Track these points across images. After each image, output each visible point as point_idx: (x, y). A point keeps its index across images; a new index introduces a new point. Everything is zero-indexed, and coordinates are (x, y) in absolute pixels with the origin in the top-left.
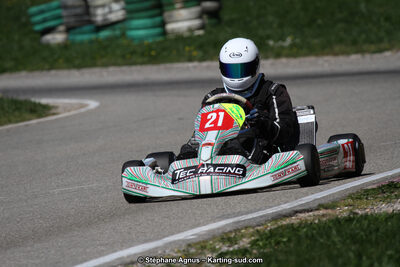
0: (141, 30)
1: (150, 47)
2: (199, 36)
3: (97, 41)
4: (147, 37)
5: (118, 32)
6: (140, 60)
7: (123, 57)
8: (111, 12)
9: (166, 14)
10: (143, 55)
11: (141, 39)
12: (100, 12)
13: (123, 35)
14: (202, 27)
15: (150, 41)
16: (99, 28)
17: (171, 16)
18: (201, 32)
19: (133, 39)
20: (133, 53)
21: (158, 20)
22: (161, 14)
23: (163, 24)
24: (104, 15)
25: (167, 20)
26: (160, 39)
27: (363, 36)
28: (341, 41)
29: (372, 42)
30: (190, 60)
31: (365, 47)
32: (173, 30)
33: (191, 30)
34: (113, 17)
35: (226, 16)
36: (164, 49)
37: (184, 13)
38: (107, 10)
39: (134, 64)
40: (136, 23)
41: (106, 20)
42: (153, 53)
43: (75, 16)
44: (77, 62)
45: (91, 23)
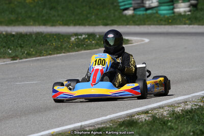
0: (164, 11)
1: (168, 19)
2: (188, 15)
3: (146, 15)
4: (167, 14)
5: (154, 11)
6: (164, 23)
7: (157, 21)
8: (152, 3)
9: (175, 5)
10: (165, 21)
11: (164, 15)
12: (147, 2)
13: (157, 13)
14: (190, 11)
15: (168, 15)
16: (147, 9)
17: (177, 6)
18: (189, 13)
19: (161, 14)
20: (161, 20)
21: (172, 7)
22: (173, 5)
23: (173, 9)
24: (149, 4)
25: (175, 7)
26: (173, 15)
30: (185, 24)
32: (178, 12)
33: (185, 12)
34: (153, 5)
35: (199, 7)
36: (174, 19)
37: (183, 5)
39: (162, 25)
40: (162, 8)
41: (150, 6)
42: (170, 21)
43: (138, 3)
44: (138, 23)
45: (143, 7)
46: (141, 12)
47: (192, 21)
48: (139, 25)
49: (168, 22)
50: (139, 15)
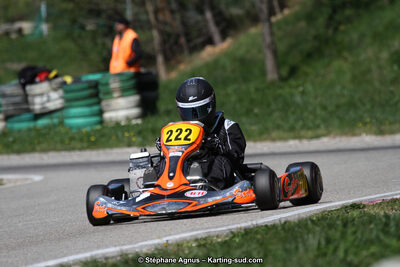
0: (79, 118)
1: (88, 135)
2: (137, 125)
3: (35, 129)
4: (85, 126)
5: (56, 121)
6: (79, 145)
7: (62, 142)
8: (48, 101)
9: (104, 103)
10: (81, 140)
11: (79, 128)
12: (38, 100)
13: (61, 123)
14: (140, 116)
15: (88, 129)
16: (37, 116)
17: (108, 105)
18: (139, 121)
19: (71, 128)
20: (72, 139)
21: (95, 108)
22: (99, 103)
23: (101, 113)
24: (42, 104)
25: (105, 108)
26: (98, 127)
27: (300, 123)
28: (278, 127)
29: (309, 129)
30: (130, 145)
31: (303, 133)
32: (111, 118)
33: (128, 119)
34: (52, 106)
36: (103, 136)
37: (122, 102)
38: (45, 99)
39: (73, 149)
40: (74, 111)
41: (44, 108)
42: (93, 139)
43: (14, 104)
44: (16, 147)
45: (29, 111)
46: (22, 125)
47: (144, 138)
48: (19, 152)
49: (89, 141)
50: (19, 131)
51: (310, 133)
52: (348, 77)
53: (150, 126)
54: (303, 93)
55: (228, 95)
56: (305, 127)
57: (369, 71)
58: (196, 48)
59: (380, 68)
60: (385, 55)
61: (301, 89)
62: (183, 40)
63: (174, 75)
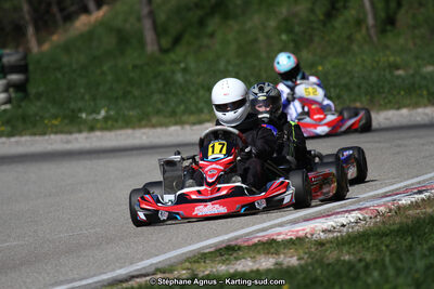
51: (192, 118)
52: (233, 47)
53: (20, 111)
54: (185, 70)
55: (103, 73)
56: (188, 111)
57: (256, 40)
58: (69, 18)
59: (268, 37)
60: (272, 23)
61: (182, 65)
62: (55, 9)
63: (46, 47)
